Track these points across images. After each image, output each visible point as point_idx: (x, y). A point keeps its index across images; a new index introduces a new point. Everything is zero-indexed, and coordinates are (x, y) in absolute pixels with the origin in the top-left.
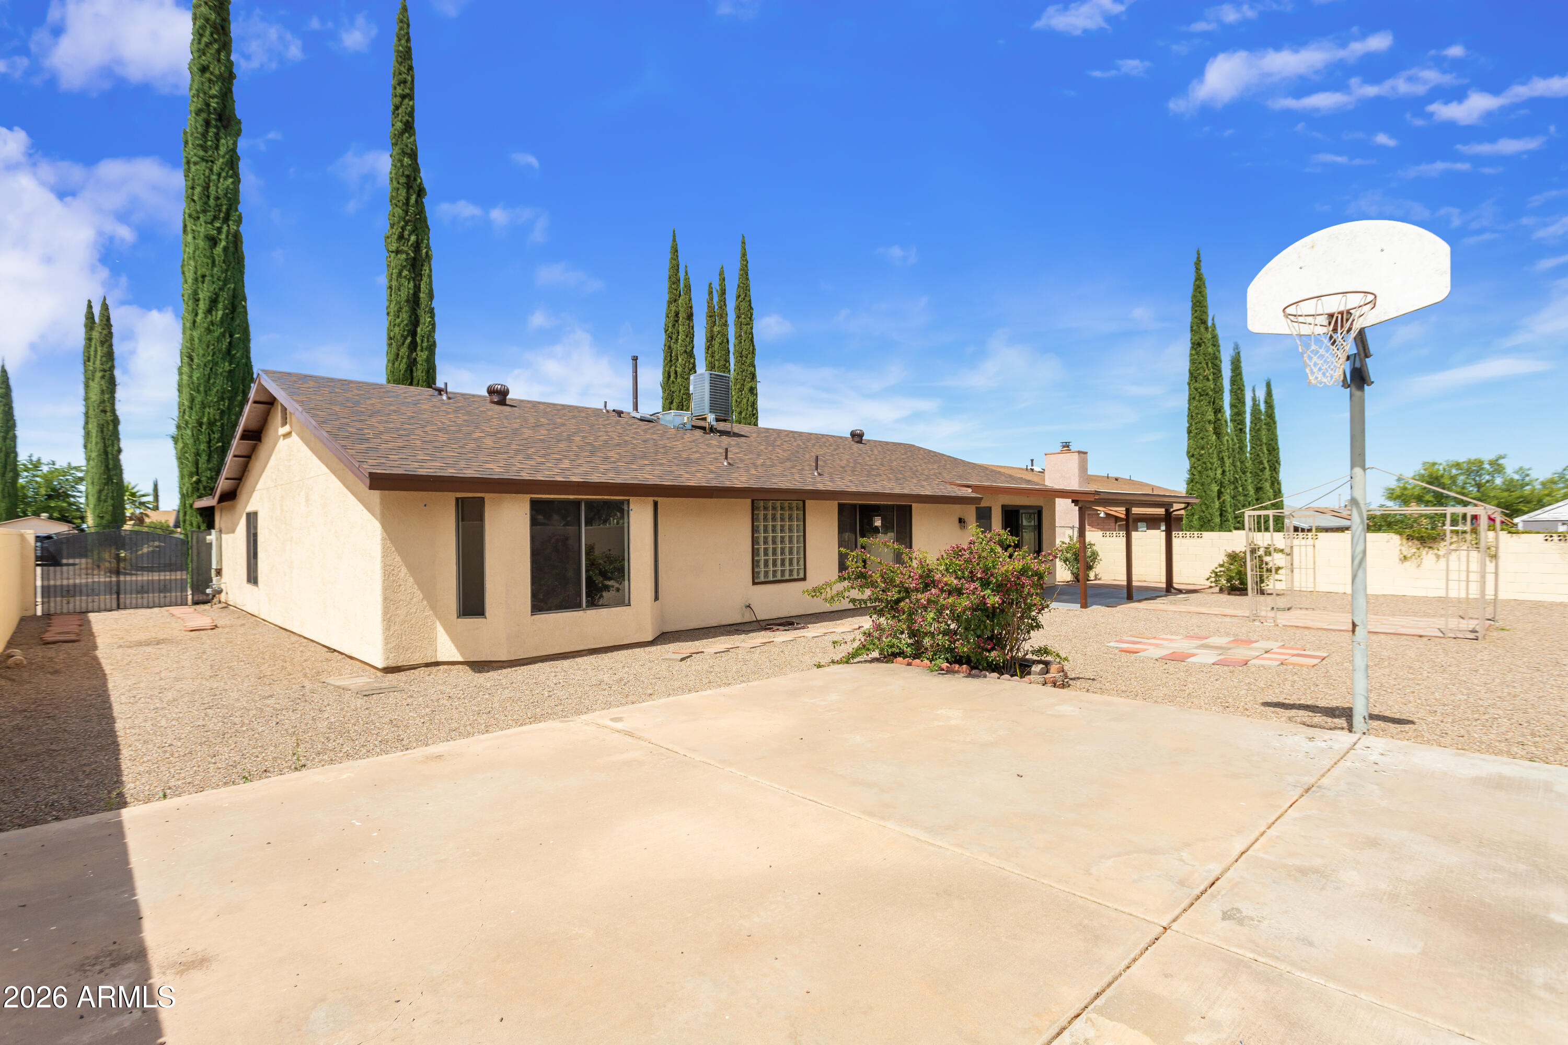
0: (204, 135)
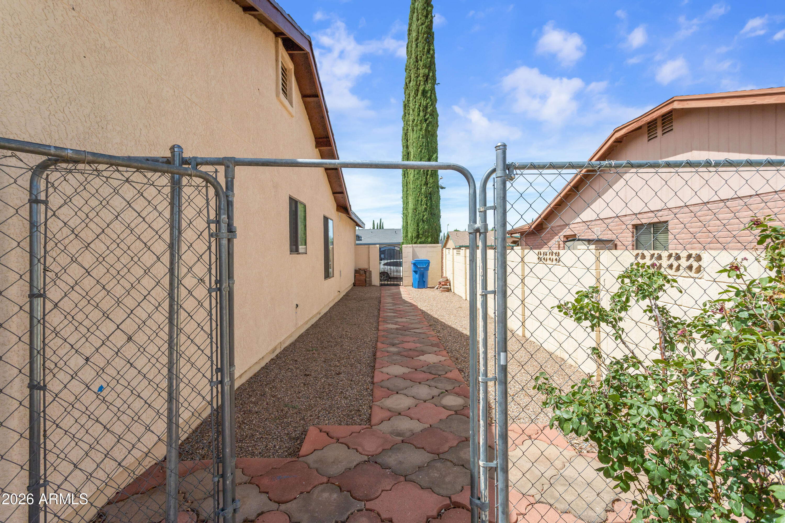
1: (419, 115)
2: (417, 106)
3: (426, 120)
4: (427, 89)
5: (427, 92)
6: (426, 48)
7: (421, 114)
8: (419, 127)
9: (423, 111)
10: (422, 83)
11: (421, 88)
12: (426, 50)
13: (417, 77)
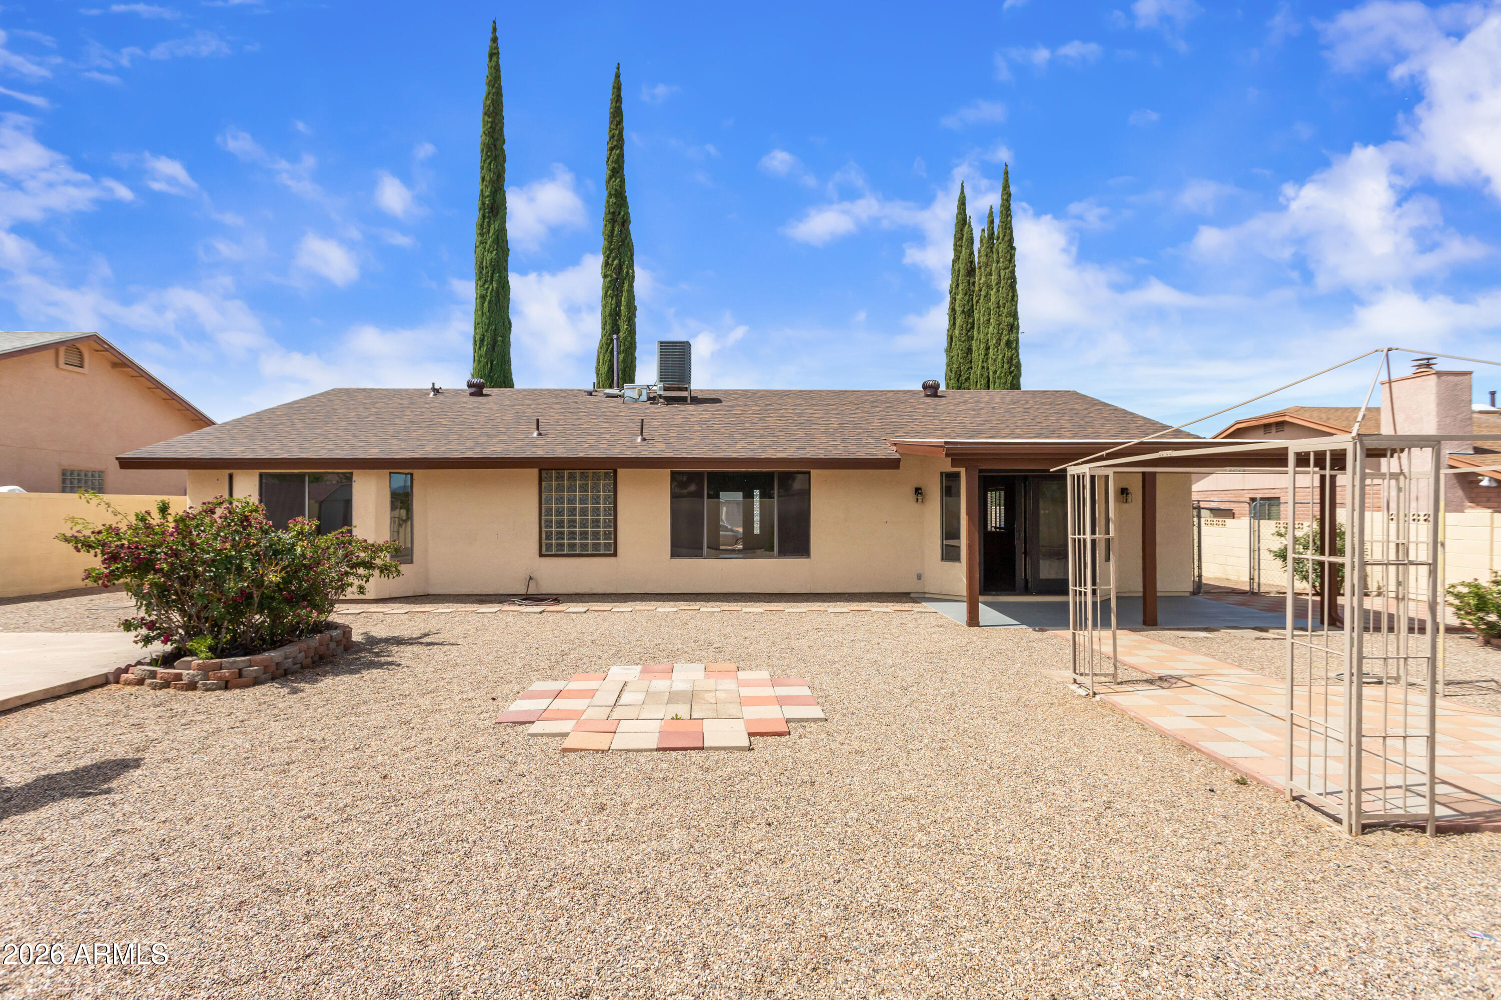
0: (482, 225)
1: (1003, 366)
2: (1000, 357)
3: (1011, 373)
4: (1011, 339)
5: (1012, 343)
6: (1010, 294)
7: (1006, 366)
8: (1003, 381)
9: (1008, 363)
10: (1005, 332)
11: (1005, 339)
12: (1010, 297)
13: (999, 325)
